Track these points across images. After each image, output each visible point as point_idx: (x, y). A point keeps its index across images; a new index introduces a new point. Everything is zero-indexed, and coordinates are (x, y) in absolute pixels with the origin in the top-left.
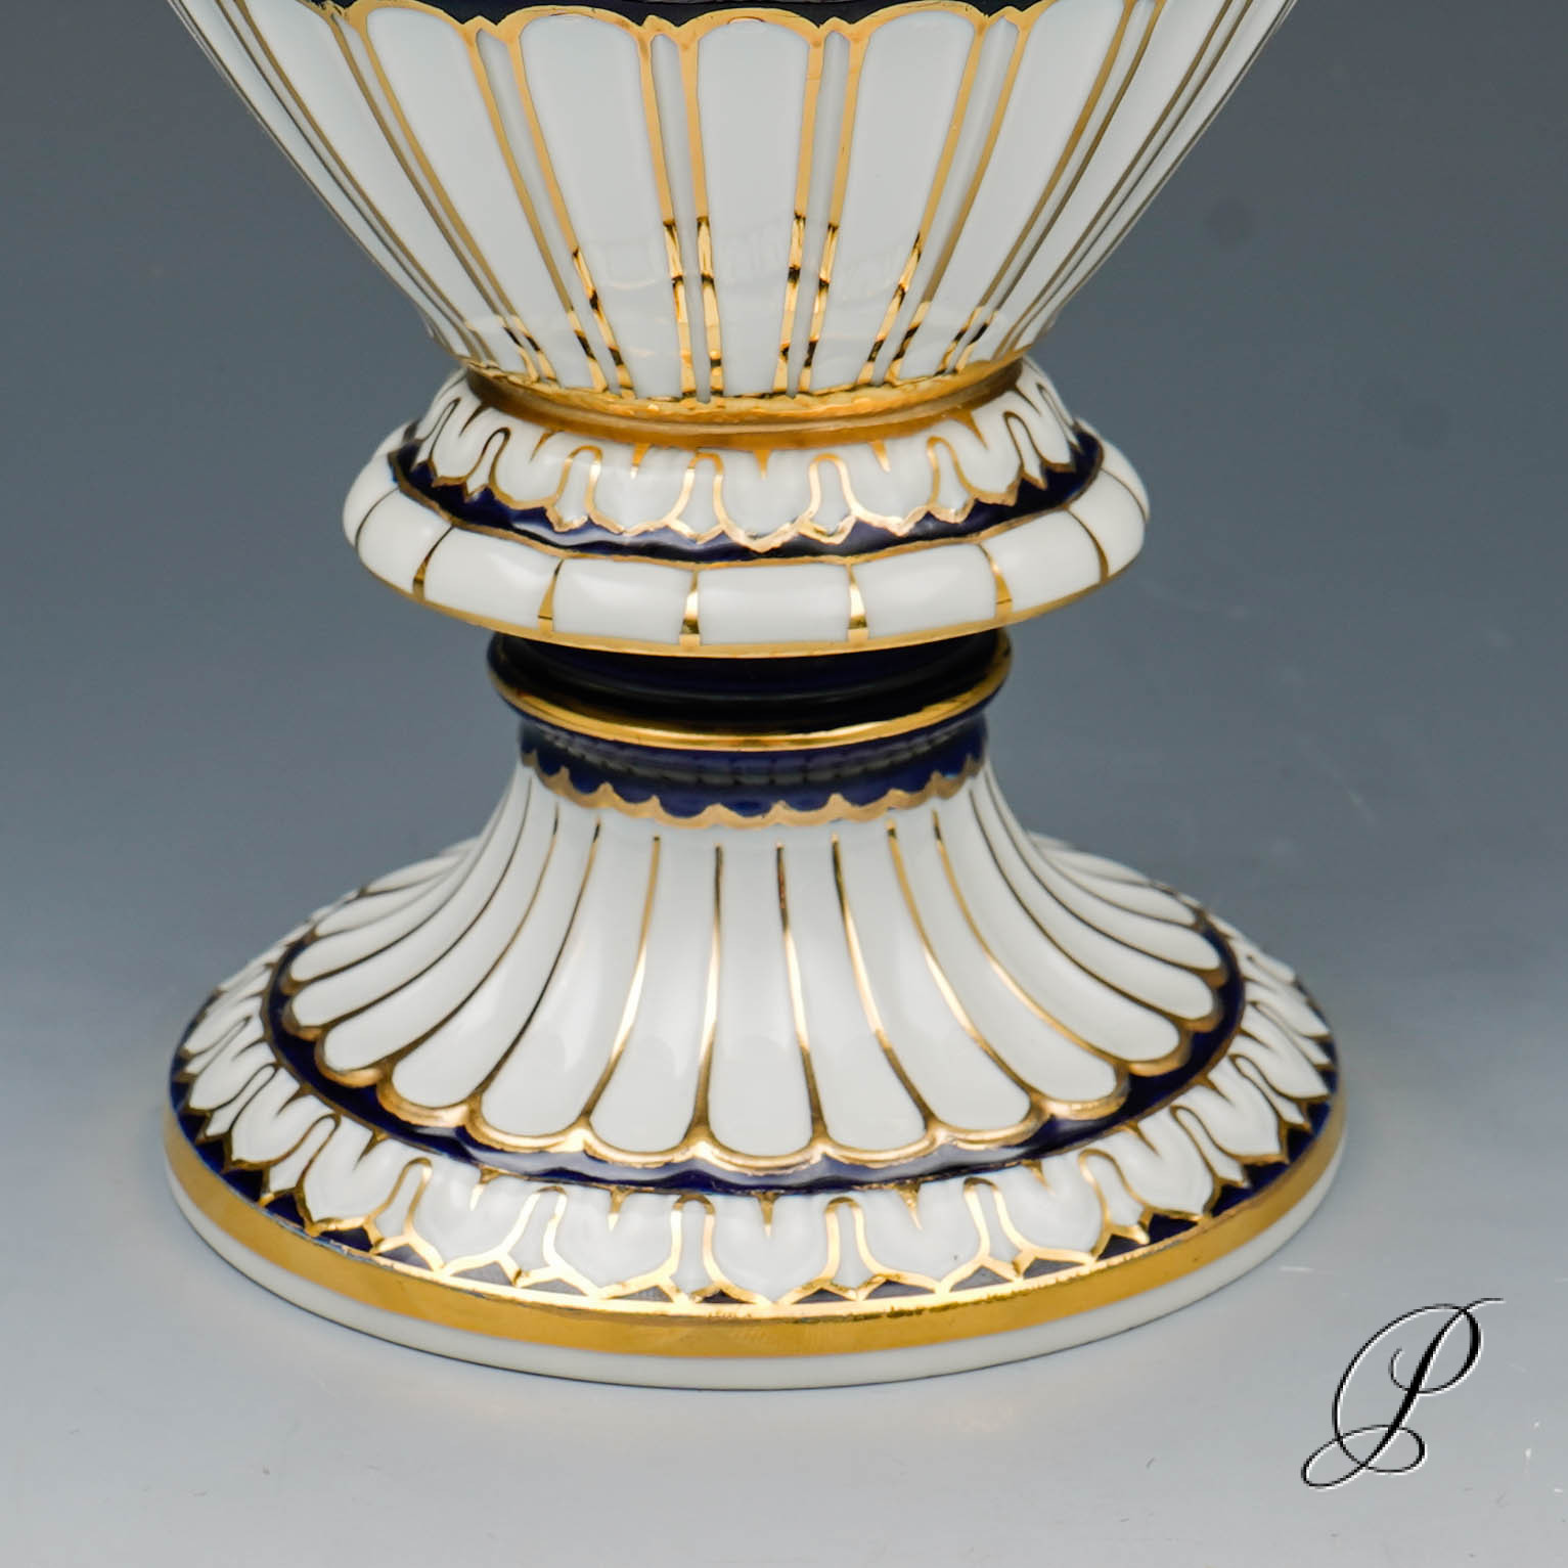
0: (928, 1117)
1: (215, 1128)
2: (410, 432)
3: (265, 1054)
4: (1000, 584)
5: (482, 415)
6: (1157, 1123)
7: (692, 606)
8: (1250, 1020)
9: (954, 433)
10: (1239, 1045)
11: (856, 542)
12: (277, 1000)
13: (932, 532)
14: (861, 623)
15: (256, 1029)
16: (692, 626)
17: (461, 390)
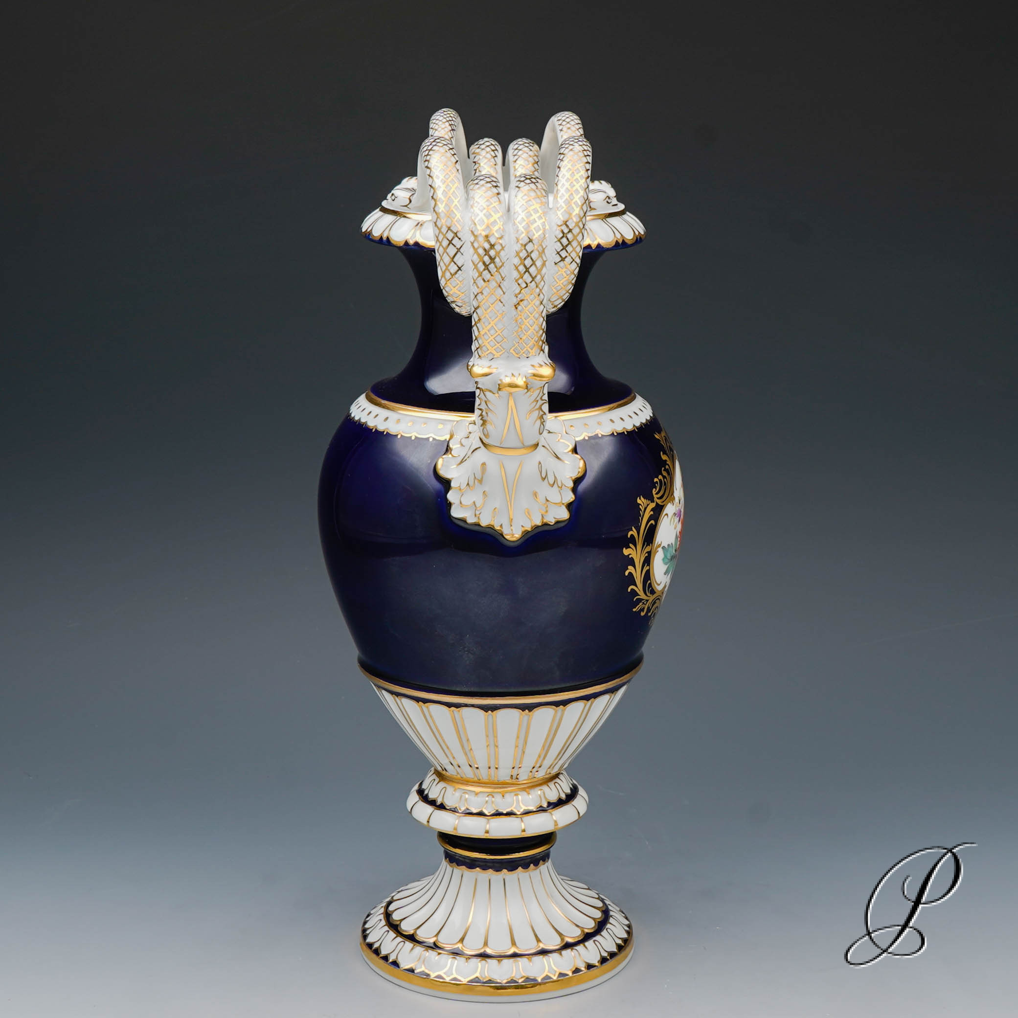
0: (538, 940)
1: (376, 946)
2: (421, 784)
3: (386, 928)
4: (556, 822)
5: (440, 783)
6: (589, 944)
7: (488, 827)
8: (611, 920)
9: (545, 788)
10: (608, 926)
11: (524, 812)
12: (388, 915)
13: (541, 810)
14: (524, 831)
15: (383, 922)
16: (487, 832)
17: (434, 776)
